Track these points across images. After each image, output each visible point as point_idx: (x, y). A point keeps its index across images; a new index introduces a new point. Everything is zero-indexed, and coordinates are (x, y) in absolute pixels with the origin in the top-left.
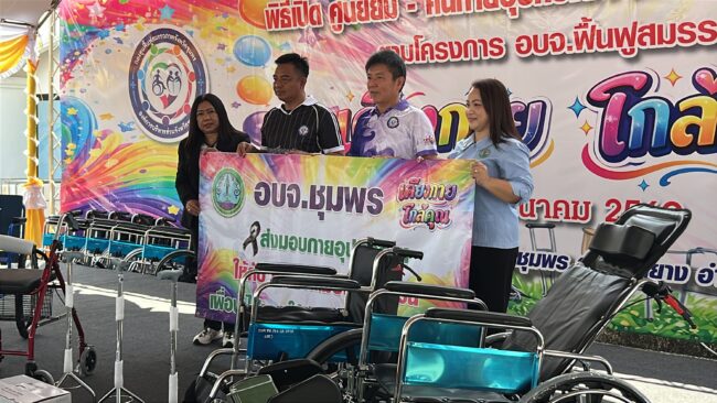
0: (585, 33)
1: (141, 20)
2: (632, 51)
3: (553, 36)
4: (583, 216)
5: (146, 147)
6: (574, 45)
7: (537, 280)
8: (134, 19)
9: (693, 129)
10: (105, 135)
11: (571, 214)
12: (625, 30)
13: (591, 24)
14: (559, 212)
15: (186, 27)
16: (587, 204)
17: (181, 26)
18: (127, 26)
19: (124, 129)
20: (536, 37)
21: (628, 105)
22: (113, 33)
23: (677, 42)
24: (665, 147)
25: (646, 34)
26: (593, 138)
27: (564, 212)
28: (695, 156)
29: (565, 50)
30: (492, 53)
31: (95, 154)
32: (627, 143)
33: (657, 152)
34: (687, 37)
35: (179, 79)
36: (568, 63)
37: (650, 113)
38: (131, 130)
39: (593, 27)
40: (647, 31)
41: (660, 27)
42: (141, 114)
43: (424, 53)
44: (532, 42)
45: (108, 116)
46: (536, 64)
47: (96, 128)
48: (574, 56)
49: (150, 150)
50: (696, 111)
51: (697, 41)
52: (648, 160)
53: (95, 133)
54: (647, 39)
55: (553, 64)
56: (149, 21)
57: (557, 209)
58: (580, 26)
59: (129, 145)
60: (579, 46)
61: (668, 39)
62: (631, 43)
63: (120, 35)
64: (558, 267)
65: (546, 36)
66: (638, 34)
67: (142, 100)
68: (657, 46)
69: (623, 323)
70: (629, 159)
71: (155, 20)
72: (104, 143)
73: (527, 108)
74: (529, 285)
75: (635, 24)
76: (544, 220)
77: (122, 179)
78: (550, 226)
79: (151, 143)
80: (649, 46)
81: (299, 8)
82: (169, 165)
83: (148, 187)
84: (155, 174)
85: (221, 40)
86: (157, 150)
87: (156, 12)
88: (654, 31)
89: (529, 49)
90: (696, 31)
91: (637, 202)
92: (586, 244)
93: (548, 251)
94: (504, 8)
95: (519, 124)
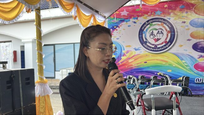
1: (146, 15)
5: (147, 55)
8: (141, 16)
10: (128, 52)
15: (167, 17)
17: (164, 16)
18: (139, 18)
19: (136, 50)
22: (132, 20)
31: (123, 58)
38: (140, 50)
45: (129, 46)
47: (124, 50)
49: (149, 56)
53: (123, 52)
56: (150, 16)
59: (139, 54)
63: (135, 20)
71: (152, 15)
72: (128, 55)
77: (136, 65)
79: (149, 53)
82: (157, 60)
83: (148, 67)
84: (150, 63)
85: (184, 20)
86: (152, 55)
87: (153, 13)
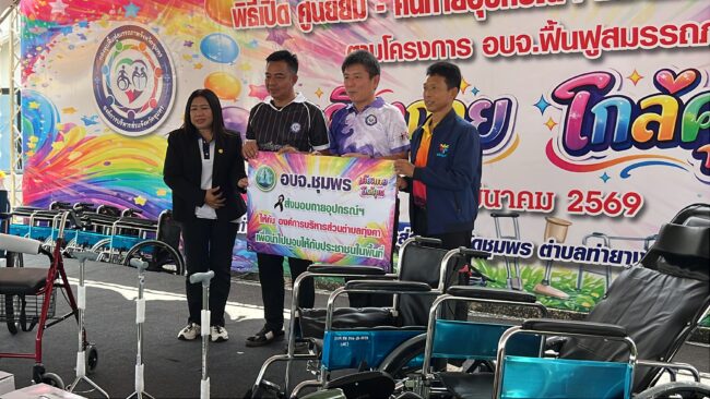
0: (550, 36)
1: (106, 16)
2: (596, 53)
3: (519, 38)
4: (546, 205)
5: (110, 140)
6: (539, 46)
7: (502, 266)
8: (97, 16)
9: (653, 125)
10: (67, 128)
11: (535, 204)
12: (590, 33)
13: (556, 27)
14: (523, 202)
15: (151, 25)
16: (550, 195)
17: (146, 23)
18: (91, 23)
19: (88, 123)
20: (502, 38)
21: (591, 102)
22: (77, 29)
23: (639, 45)
24: (627, 142)
25: (610, 37)
26: (558, 132)
27: (527, 202)
28: (655, 150)
29: (531, 51)
30: (460, 53)
31: (57, 146)
32: (590, 138)
33: (618, 147)
34: (649, 40)
35: (144, 75)
36: (534, 63)
37: (612, 110)
38: (95, 123)
39: (559, 30)
40: (611, 34)
41: (624, 30)
42: (105, 107)
43: (393, 52)
44: (499, 43)
45: (72, 110)
46: (503, 64)
47: (59, 121)
48: (540, 56)
49: (115, 143)
50: (657, 109)
51: (659, 44)
52: (610, 154)
53: (58, 126)
54: (610, 42)
55: (519, 64)
56: (113, 18)
57: (520, 199)
58: (546, 29)
59: (92, 138)
60: (545, 48)
61: (631, 42)
62: (595, 45)
63: (83, 30)
64: (522, 253)
65: (512, 38)
66: (602, 37)
67: (107, 95)
68: (620, 48)
69: (584, 304)
70: (591, 153)
71: (119, 18)
72: (67, 137)
73: (493, 105)
74: (494, 270)
75: (599, 27)
76: (508, 210)
77: (86, 171)
78: (514, 215)
79: (117, 136)
80: (612, 48)
81: (266, 8)
82: (134, 157)
83: (113, 179)
84: (121, 166)
85: (189, 38)
86: (122, 142)
87: (120, 10)
88: (617, 34)
89: (495, 51)
90: (658, 34)
91: (599, 193)
92: (549, 232)
93: (512, 238)
94: (472, 11)
95: (485, 119)
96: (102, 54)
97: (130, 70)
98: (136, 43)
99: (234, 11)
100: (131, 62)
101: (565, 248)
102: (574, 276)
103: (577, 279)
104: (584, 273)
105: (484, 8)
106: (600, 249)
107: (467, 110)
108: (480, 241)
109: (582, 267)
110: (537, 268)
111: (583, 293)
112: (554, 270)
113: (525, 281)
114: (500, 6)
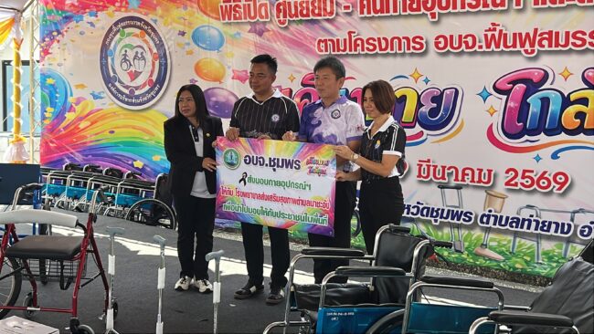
0: (493, 36)
1: (112, 8)
2: (533, 51)
3: (466, 37)
4: (486, 180)
5: (114, 113)
6: (483, 44)
7: (447, 230)
8: (104, 7)
9: (580, 115)
10: (78, 101)
11: (476, 179)
12: (528, 35)
13: (498, 28)
14: (466, 177)
15: (150, 16)
16: (490, 171)
17: (146, 14)
18: (99, 13)
19: (96, 97)
20: (451, 37)
21: (527, 94)
22: (87, 18)
23: (570, 46)
24: (557, 128)
25: (545, 38)
26: (497, 119)
27: (470, 177)
28: (582, 137)
29: (476, 48)
30: (414, 48)
31: (70, 116)
32: (525, 125)
33: (550, 133)
34: (579, 42)
35: (143, 58)
36: (478, 59)
37: (545, 102)
38: (101, 98)
39: (501, 31)
40: (546, 36)
41: (557, 34)
42: (110, 85)
43: (356, 45)
44: (449, 40)
45: (82, 86)
46: (451, 58)
47: (72, 95)
48: (484, 53)
49: (118, 115)
50: (584, 101)
51: (587, 46)
52: (543, 138)
53: (70, 99)
54: (545, 43)
55: (465, 59)
56: (118, 10)
57: (464, 174)
58: (490, 30)
59: (98, 110)
60: (488, 46)
61: (563, 43)
62: (532, 45)
63: (92, 19)
64: (464, 220)
65: (460, 36)
66: (538, 38)
67: (112, 74)
68: (553, 48)
69: (517, 266)
70: (526, 137)
71: (123, 9)
72: (78, 108)
73: (442, 93)
74: (440, 233)
75: (536, 30)
76: (453, 183)
77: (93, 138)
78: (458, 188)
79: (118, 109)
80: (547, 48)
81: (249, 5)
82: (134, 128)
83: (116, 145)
84: (122, 135)
85: (181, 28)
86: (125, 115)
87: (124, 3)
88: (552, 37)
89: (445, 46)
90: (587, 37)
91: (533, 172)
92: (488, 203)
93: (456, 207)
94: (426, 12)
95: (435, 105)
96: (108, 40)
97: (131, 54)
98: (138, 31)
99: (222, 7)
100: (132, 47)
101: (501, 217)
102: (509, 241)
103: (511, 244)
104: (518, 239)
105: (436, 10)
106: (532, 219)
107: (419, 97)
108: (428, 208)
109: (516, 234)
110: (477, 233)
111: (516, 256)
112: (491, 236)
113: (466, 244)
114: (450, 10)
